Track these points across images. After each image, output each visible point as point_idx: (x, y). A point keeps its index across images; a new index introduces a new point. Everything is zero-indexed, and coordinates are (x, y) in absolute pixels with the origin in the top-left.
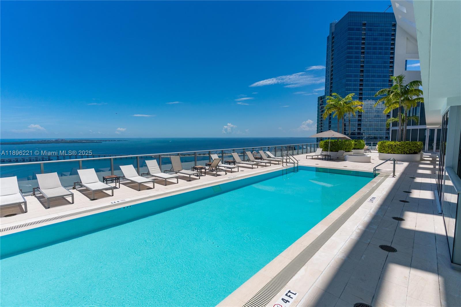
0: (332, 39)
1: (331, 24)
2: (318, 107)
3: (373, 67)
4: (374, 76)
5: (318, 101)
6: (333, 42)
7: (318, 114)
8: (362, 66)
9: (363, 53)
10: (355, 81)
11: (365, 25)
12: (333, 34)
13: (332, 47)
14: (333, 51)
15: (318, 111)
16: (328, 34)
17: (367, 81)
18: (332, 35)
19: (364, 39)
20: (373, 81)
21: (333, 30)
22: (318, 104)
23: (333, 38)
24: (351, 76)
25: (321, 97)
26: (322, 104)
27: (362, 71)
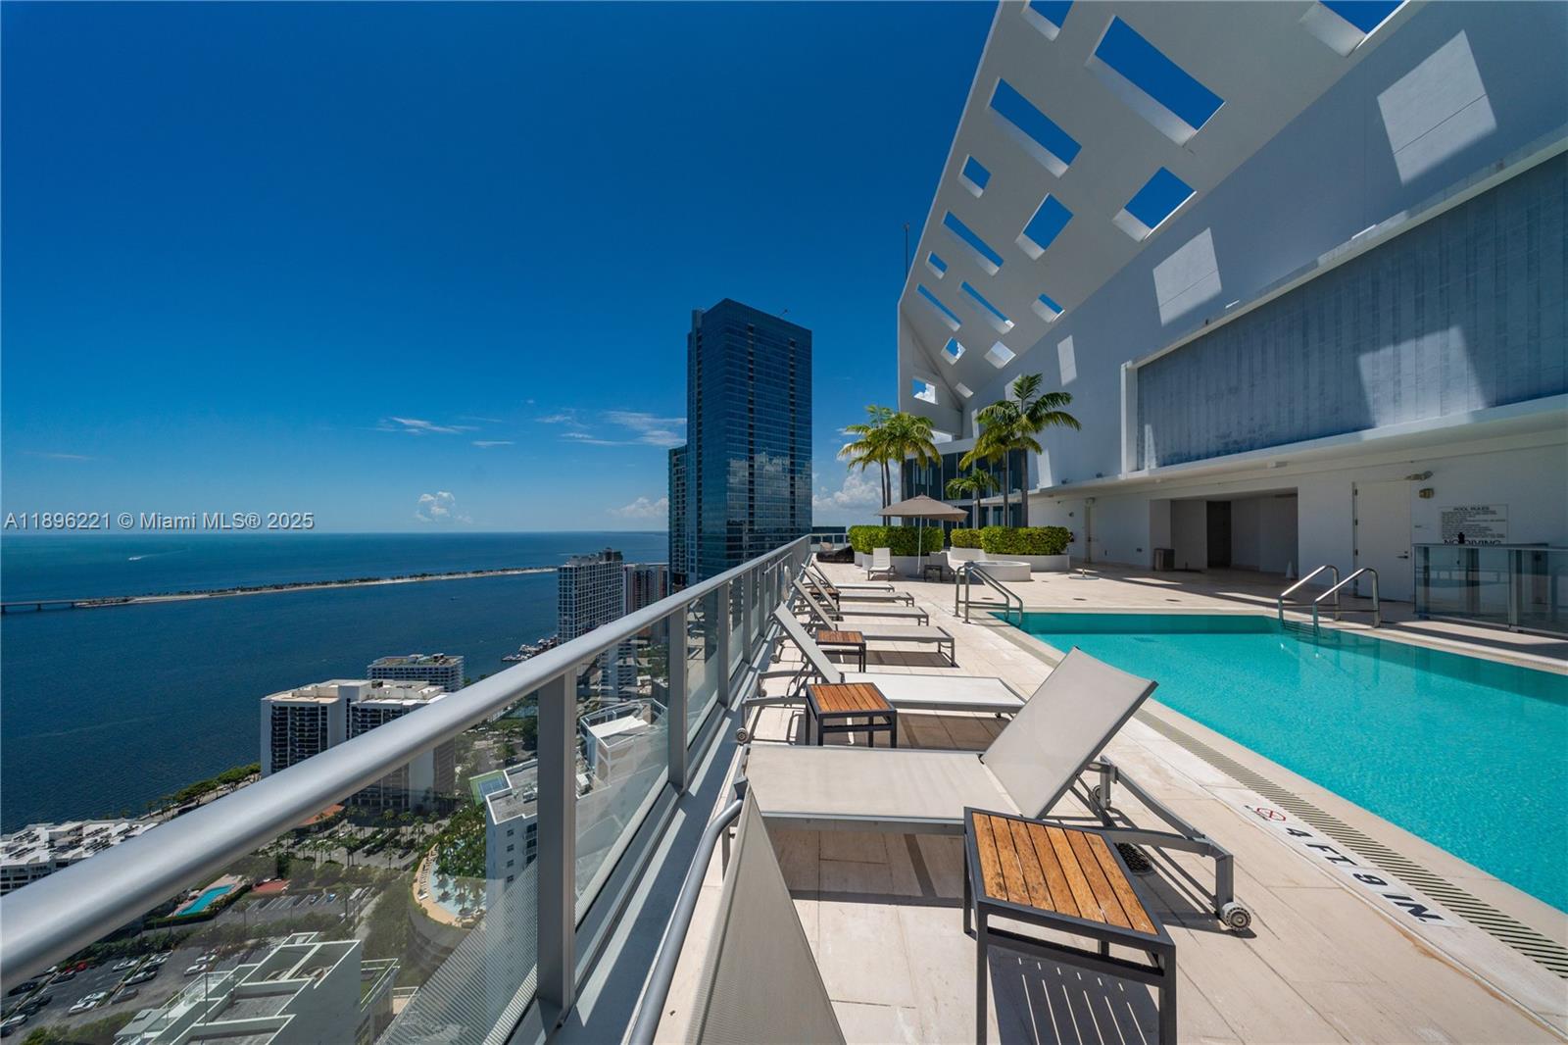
0: (699, 342)
1: (695, 313)
2: (670, 470)
3: (768, 406)
4: (768, 422)
5: (670, 458)
6: (699, 347)
7: (670, 484)
8: (751, 402)
9: (751, 378)
10: (742, 425)
11: (751, 329)
12: (698, 331)
13: (699, 355)
14: (699, 363)
15: (670, 477)
16: (689, 330)
17: (760, 429)
18: (698, 333)
19: (751, 354)
20: (767, 430)
21: (699, 325)
22: (670, 464)
23: (699, 339)
24: (733, 415)
25: (675, 450)
26: (678, 465)
27: (751, 410)
